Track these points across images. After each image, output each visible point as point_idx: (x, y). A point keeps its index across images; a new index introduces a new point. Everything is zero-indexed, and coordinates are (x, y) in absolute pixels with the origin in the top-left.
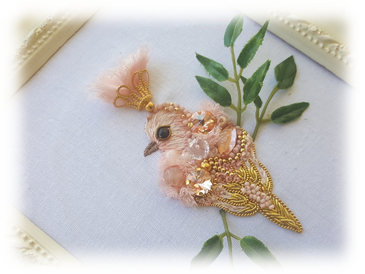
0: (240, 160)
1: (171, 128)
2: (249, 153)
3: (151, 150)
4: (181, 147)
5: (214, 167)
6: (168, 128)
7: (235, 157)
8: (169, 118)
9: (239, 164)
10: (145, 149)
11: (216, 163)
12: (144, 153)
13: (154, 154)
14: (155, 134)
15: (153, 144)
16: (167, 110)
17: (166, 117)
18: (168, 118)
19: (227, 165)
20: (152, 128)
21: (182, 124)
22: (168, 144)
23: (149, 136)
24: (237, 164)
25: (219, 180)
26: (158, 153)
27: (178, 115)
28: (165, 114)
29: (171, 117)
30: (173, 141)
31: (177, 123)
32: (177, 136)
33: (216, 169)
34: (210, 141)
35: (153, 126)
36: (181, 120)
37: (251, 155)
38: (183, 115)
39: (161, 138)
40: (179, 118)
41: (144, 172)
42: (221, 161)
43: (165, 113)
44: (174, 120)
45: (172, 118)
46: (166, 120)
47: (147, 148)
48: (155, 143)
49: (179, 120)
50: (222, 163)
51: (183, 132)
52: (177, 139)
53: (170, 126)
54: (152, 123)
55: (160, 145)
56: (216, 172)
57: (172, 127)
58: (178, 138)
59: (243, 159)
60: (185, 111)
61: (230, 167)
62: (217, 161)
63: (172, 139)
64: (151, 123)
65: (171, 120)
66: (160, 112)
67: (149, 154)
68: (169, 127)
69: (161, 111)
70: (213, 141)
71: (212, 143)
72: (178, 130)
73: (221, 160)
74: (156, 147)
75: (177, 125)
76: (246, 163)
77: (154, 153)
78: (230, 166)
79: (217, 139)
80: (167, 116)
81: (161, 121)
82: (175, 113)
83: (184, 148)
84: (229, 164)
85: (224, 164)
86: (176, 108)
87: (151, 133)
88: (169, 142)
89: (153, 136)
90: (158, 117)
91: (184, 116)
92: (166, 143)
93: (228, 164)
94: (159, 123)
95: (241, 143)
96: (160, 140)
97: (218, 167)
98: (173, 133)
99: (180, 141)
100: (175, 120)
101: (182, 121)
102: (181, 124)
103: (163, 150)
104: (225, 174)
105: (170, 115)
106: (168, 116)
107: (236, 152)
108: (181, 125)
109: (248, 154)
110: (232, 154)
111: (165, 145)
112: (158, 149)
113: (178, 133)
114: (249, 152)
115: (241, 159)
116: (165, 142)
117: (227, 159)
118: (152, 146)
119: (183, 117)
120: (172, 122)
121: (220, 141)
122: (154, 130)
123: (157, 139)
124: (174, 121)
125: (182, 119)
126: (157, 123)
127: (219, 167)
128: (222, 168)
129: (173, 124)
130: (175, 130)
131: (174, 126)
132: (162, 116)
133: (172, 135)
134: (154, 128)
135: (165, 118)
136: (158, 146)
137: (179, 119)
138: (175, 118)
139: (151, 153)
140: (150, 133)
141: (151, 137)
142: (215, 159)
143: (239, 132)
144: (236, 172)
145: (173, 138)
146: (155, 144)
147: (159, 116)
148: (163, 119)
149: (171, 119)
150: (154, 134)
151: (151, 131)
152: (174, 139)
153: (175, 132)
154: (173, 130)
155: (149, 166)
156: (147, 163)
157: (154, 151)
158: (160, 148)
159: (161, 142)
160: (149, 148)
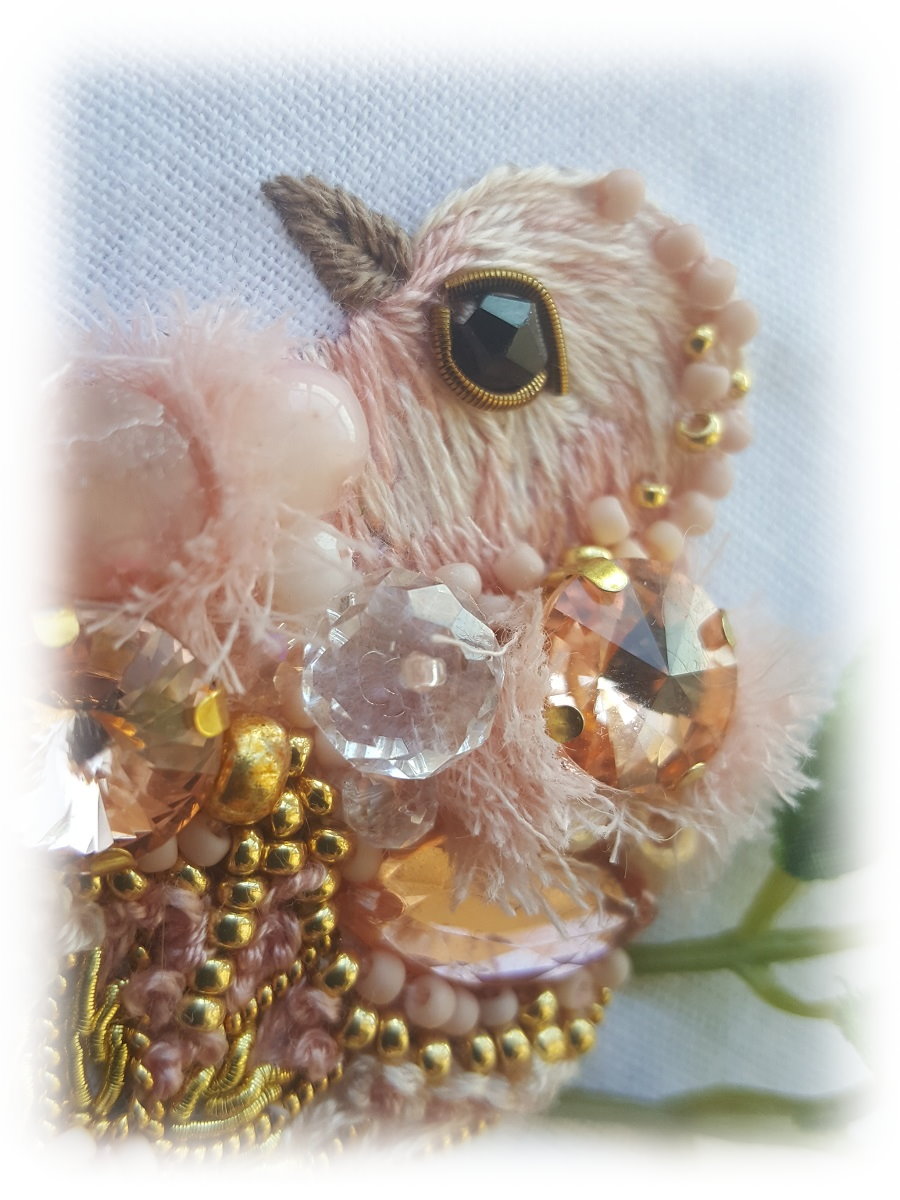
0: (349, 1055)
1: (547, 403)
3: (331, 239)
4: (391, 511)
6: (540, 380)
7: (368, 1006)
8: (626, 371)
10: (332, 181)
11: (295, 854)
12: (295, 176)
13: (296, 268)
14: (483, 263)
15: (388, 254)
16: (689, 350)
17: (631, 352)
18: (630, 365)
19: (285, 952)
20: (529, 235)
21: (592, 498)
22: (406, 391)
23: (457, 211)
24: (306, 1034)
25: (140, 913)
26: (315, 307)
27: (662, 447)
28: (652, 336)
29: (637, 393)
30: (438, 436)
31: (595, 455)
32: (484, 467)
33: (232, 864)
34: (488, 781)
35: (550, 236)
36: (622, 480)
38: (662, 493)
39: (454, 326)
40: (640, 462)
41: (118, 193)
43: (664, 339)
44: (619, 421)
45: (631, 403)
46: (604, 350)
47: (349, 205)
48: (401, 274)
49: (616, 460)
50: (302, 906)
51: (520, 510)
52: (457, 464)
53: (558, 391)
54: (567, 231)
55: (388, 316)
56: (207, 872)
58: (470, 471)
60: (701, 501)
61: (270, 982)
62: (309, 861)
63: (456, 418)
64: (568, 222)
65: (612, 391)
66: (671, 288)
67: (299, 227)
69: (677, 301)
70: (499, 800)
71: (469, 792)
72: (536, 463)
73: (329, 888)
74: (369, 285)
75: (578, 456)
77: (305, 276)
78: (284, 978)
80: (643, 356)
81: (596, 307)
82: (677, 419)
83: (386, 541)
84: (298, 965)
85: (296, 926)
86: (716, 425)
87: (483, 228)
88: (420, 398)
89: (461, 250)
90: (624, 276)
91: (660, 500)
92: (414, 368)
94: (574, 289)
95: (493, 1034)
96: (429, 311)
97: (258, 874)
98: (503, 427)
99: (447, 492)
100: (611, 427)
101: (611, 489)
102: (588, 489)
103: (351, 348)
104: (199, 953)
105: (652, 384)
106: (638, 364)
107: (412, 1009)
108: (584, 484)
110: (391, 977)
111: (396, 368)
112: (351, 301)
113: (512, 469)
116: (421, 363)
117: (341, 940)
118: (367, 250)
119: (651, 496)
120: (593, 409)
121: (506, 865)
122: (517, 256)
123: (440, 287)
124: (605, 418)
125: (632, 491)
127: (255, 888)
128: (258, 915)
129: (582, 419)
130: (537, 439)
131: (566, 432)
132: (641, 312)
133: (490, 421)
134: (532, 252)
136: (378, 305)
137: (625, 460)
138: (634, 428)
139: (303, 241)
140: (481, 220)
141: (445, 227)
142: (328, 833)
144: (232, 1038)
145: (461, 431)
146: (389, 270)
147: (638, 284)
148: (617, 329)
149: (622, 390)
150: (479, 252)
151: (504, 223)
152: (458, 444)
153: (513, 442)
154: (531, 421)
155: (179, 235)
156: (209, 209)
157: (329, 275)
158: (364, 323)
159: (417, 329)
160: (345, 222)
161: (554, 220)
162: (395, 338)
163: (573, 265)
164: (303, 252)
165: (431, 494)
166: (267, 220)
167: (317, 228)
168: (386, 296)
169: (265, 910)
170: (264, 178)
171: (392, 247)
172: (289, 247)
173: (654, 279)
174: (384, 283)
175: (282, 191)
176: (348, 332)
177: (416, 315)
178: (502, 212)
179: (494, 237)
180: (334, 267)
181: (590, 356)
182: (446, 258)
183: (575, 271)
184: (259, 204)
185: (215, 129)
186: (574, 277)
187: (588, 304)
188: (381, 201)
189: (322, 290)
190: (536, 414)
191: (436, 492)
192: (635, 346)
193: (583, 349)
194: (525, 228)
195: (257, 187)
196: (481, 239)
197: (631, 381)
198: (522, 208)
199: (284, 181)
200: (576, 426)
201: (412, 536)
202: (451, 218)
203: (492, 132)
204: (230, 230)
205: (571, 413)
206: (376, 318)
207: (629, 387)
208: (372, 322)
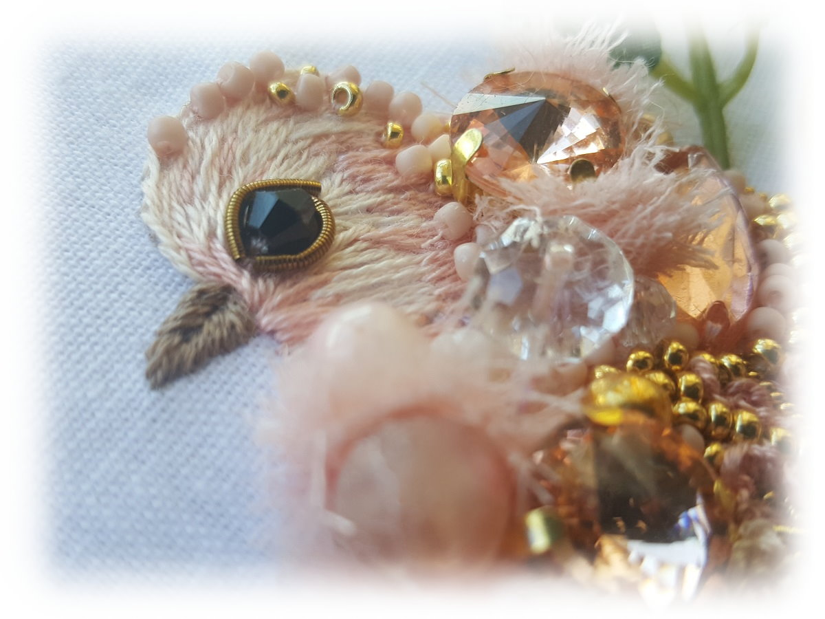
1: (328, 197)
3: (199, 340)
4: (412, 308)
5: (682, 409)
8: (301, 144)
10: (150, 339)
12: (145, 366)
13: (222, 370)
14: (220, 232)
16: (286, 100)
20: (197, 202)
21: (397, 173)
22: (319, 293)
23: (178, 249)
26: (253, 356)
27: (356, 126)
28: (274, 126)
29: (318, 138)
30: (355, 271)
31: (364, 168)
32: (376, 243)
33: (700, 424)
35: (199, 187)
36: (382, 153)
38: (392, 126)
39: (271, 252)
40: (368, 140)
43: (277, 118)
44: (340, 153)
46: (286, 157)
47: (171, 325)
48: (228, 290)
49: (368, 156)
50: (724, 379)
51: (409, 221)
52: (375, 261)
53: (319, 189)
54: (193, 177)
55: (261, 301)
56: (707, 443)
57: (331, 190)
58: (381, 252)
63: (340, 259)
64: (187, 176)
65: (317, 155)
66: (239, 110)
67: (189, 364)
68: (316, 190)
69: (248, 107)
70: (644, 218)
71: (639, 241)
73: (708, 357)
74: (238, 314)
75: (364, 181)
79: (670, 208)
80: (290, 132)
81: (253, 160)
82: (336, 113)
83: (437, 313)
86: (342, 84)
87: (191, 231)
88: (325, 283)
89: (210, 248)
90: (230, 140)
91: (397, 127)
92: (302, 285)
96: (257, 273)
97: (705, 406)
98: (346, 229)
99: (397, 268)
100: (342, 158)
101: (390, 162)
105: (311, 128)
106: (294, 136)
108: (385, 177)
111: (302, 299)
112: (250, 330)
113: (376, 226)
116: (296, 281)
117: (740, 354)
118: (208, 315)
119: (395, 134)
123: (239, 262)
125: (391, 147)
126: (225, 177)
129: (337, 178)
131: (347, 187)
132: (256, 131)
133: (340, 237)
135: (276, 145)
136: (253, 310)
137: (367, 150)
139: (200, 362)
140: (185, 232)
141: (190, 258)
142: (666, 358)
145: (348, 256)
146: (224, 300)
147: (236, 131)
149: (316, 147)
151: (187, 217)
152: (360, 259)
154: (340, 210)
155: (193, 456)
156: (172, 432)
158: (266, 320)
161: (185, 184)
162: (278, 298)
163: (221, 173)
164: (208, 364)
165: (400, 279)
166: (182, 389)
167: (189, 350)
168: (245, 302)
169: (731, 403)
170: (147, 389)
171: (205, 296)
174: (235, 303)
175: (160, 374)
176: (272, 333)
177: (261, 282)
178: (179, 219)
179: (200, 226)
180: (222, 339)
181: (290, 167)
182: (215, 258)
183: (225, 172)
185: (103, 426)
186: (230, 174)
187: (251, 164)
188: (167, 304)
189: (239, 350)
190: (335, 205)
191: (398, 275)
192: (283, 136)
193: (286, 170)
194: (191, 202)
195: (154, 394)
196: (200, 234)
197: (309, 141)
198: (175, 204)
199: (150, 374)
201: (431, 295)
202: (183, 253)
203: (112, 225)
204: (190, 417)
205: (333, 183)
206: (262, 311)
207: (313, 143)
208: (265, 314)
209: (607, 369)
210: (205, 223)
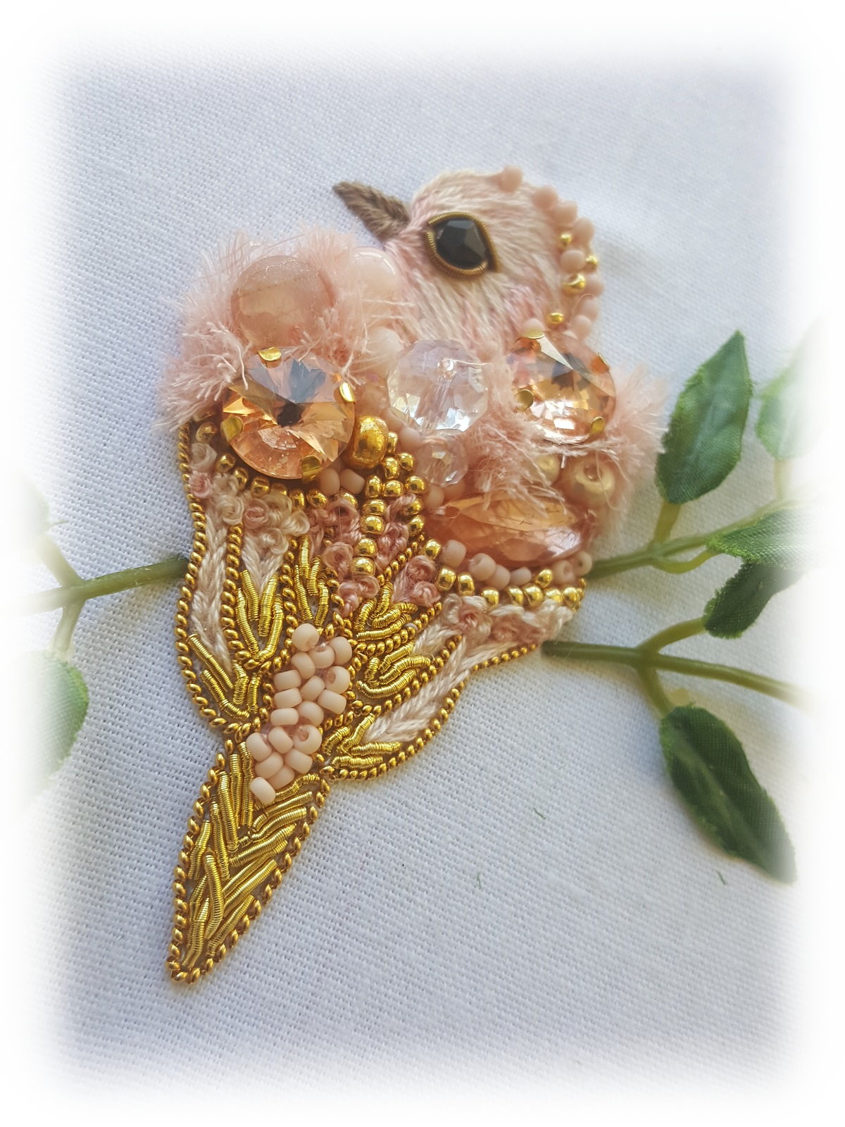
0: (444, 594)
1: (491, 278)
2: (485, 629)
3: (369, 207)
4: (420, 331)
5: (375, 481)
6: (484, 265)
8: (530, 260)
9: (423, 590)
10: (365, 183)
11: (397, 488)
14: (445, 211)
15: (398, 213)
17: (531, 251)
18: (530, 256)
19: (402, 541)
20: (466, 200)
23: (428, 191)
24: (418, 584)
25: (325, 514)
29: (537, 270)
33: (367, 493)
34: (489, 428)
35: (477, 199)
36: (537, 311)
37: (478, 644)
39: (436, 241)
41: (266, 196)
42: (411, 509)
44: (531, 284)
45: (536, 275)
46: (515, 250)
48: (405, 220)
49: (533, 303)
51: (487, 330)
52: (449, 307)
53: (495, 270)
57: (498, 281)
58: (456, 311)
59: (452, 605)
61: (396, 559)
67: (353, 203)
68: (493, 266)
72: (492, 309)
73: (418, 507)
74: (390, 227)
75: (512, 302)
76: (438, 627)
80: (537, 251)
82: (562, 278)
84: (409, 550)
85: (406, 527)
87: (442, 197)
92: (420, 263)
93: (409, 545)
94: (494, 222)
95: (521, 587)
96: (422, 235)
97: (380, 497)
99: (447, 321)
100: (527, 288)
101: (532, 315)
102: (519, 316)
105: (544, 264)
106: (535, 256)
107: (473, 569)
108: (517, 314)
109: (481, 629)
112: (383, 236)
114: (492, 629)
115: (448, 600)
116: (423, 260)
118: (387, 210)
120: (516, 279)
122: (460, 206)
123: (427, 225)
124: (523, 283)
126: (488, 212)
127: (380, 505)
129: (511, 284)
130: (489, 295)
131: (504, 291)
133: (462, 285)
134: (469, 206)
135: (523, 243)
138: (539, 286)
139: (355, 209)
140: (441, 194)
143: (566, 570)
150: (442, 208)
152: (448, 297)
153: (477, 297)
154: (483, 285)
155: (297, 213)
156: (309, 201)
157: (370, 223)
158: (392, 244)
159: (419, 244)
160: (374, 199)
161: (477, 192)
162: (407, 249)
163: (492, 211)
165: (438, 322)
166: (338, 205)
167: (362, 203)
169: (388, 517)
170: (333, 185)
172: (349, 215)
173: (534, 214)
174: (398, 226)
175: (343, 188)
177: (417, 237)
178: (451, 190)
179: (448, 201)
180: (372, 220)
181: (509, 253)
183: (493, 214)
184: (332, 196)
185: (306, 165)
186: (493, 217)
187: (502, 229)
189: (368, 232)
190: (485, 282)
191: (441, 321)
192: (531, 247)
193: (505, 251)
194: (463, 197)
195: (330, 188)
196: (443, 201)
197: (533, 264)
199: (343, 184)
200: (509, 288)
202: (426, 194)
203: (440, 159)
204: (320, 209)
205: (505, 282)
206: (397, 241)
207: (532, 267)
208: (396, 244)
209: (396, 439)
210: (451, 204)
